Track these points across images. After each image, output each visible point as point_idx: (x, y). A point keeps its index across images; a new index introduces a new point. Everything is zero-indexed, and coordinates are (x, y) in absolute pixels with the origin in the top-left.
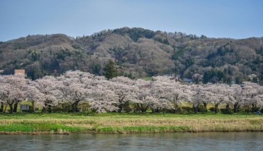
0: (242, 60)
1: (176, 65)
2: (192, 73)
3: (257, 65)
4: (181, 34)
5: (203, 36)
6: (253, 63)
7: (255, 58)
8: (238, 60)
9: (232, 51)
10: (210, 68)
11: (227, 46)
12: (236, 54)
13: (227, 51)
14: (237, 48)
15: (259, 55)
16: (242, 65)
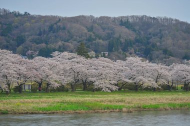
0: (75, 37)
1: (8, 42)
2: (26, 49)
3: (90, 43)
4: (5, 11)
5: (26, 13)
6: (86, 40)
7: (88, 35)
8: (72, 38)
9: (64, 29)
10: (44, 45)
11: (59, 24)
12: (69, 32)
13: (59, 28)
14: (69, 25)
15: (91, 33)
16: (75, 42)
